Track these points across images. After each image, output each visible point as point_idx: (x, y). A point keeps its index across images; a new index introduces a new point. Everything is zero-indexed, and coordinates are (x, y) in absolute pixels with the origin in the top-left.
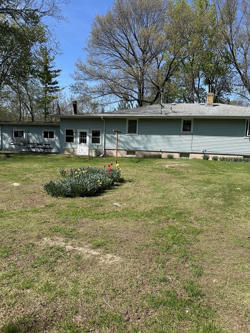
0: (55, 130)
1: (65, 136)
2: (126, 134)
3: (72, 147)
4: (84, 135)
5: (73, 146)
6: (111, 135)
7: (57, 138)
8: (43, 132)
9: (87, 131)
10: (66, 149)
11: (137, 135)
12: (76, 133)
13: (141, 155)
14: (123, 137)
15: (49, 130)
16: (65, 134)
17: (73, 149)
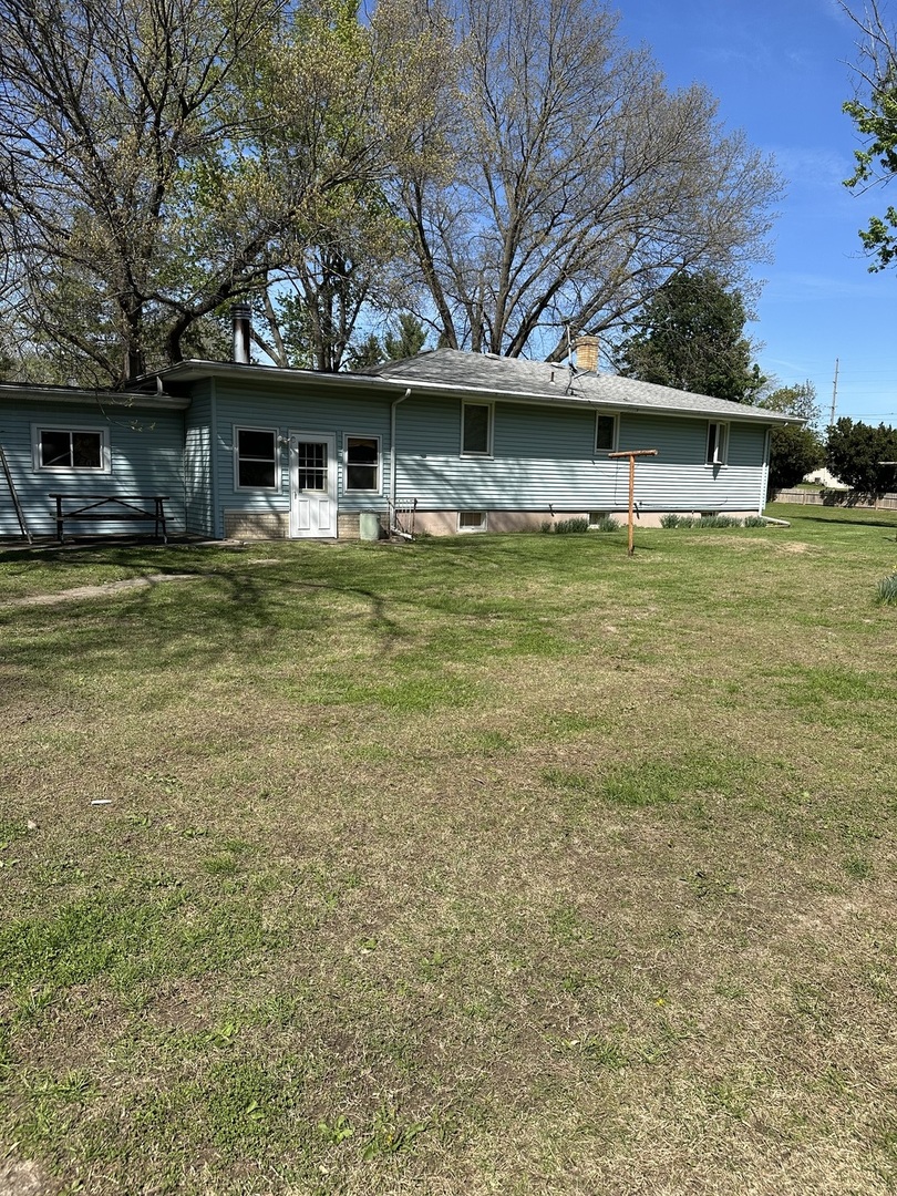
0: (106, 429)
1: (237, 460)
2: (459, 454)
3: (272, 507)
4: (311, 455)
5: (276, 504)
6: (417, 458)
7: (122, 464)
8: (36, 434)
9: (328, 439)
10: (245, 516)
11: (492, 458)
12: (285, 447)
13: (505, 523)
14: (455, 466)
15: (71, 428)
16: (237, 449)
17: (277, 514)
